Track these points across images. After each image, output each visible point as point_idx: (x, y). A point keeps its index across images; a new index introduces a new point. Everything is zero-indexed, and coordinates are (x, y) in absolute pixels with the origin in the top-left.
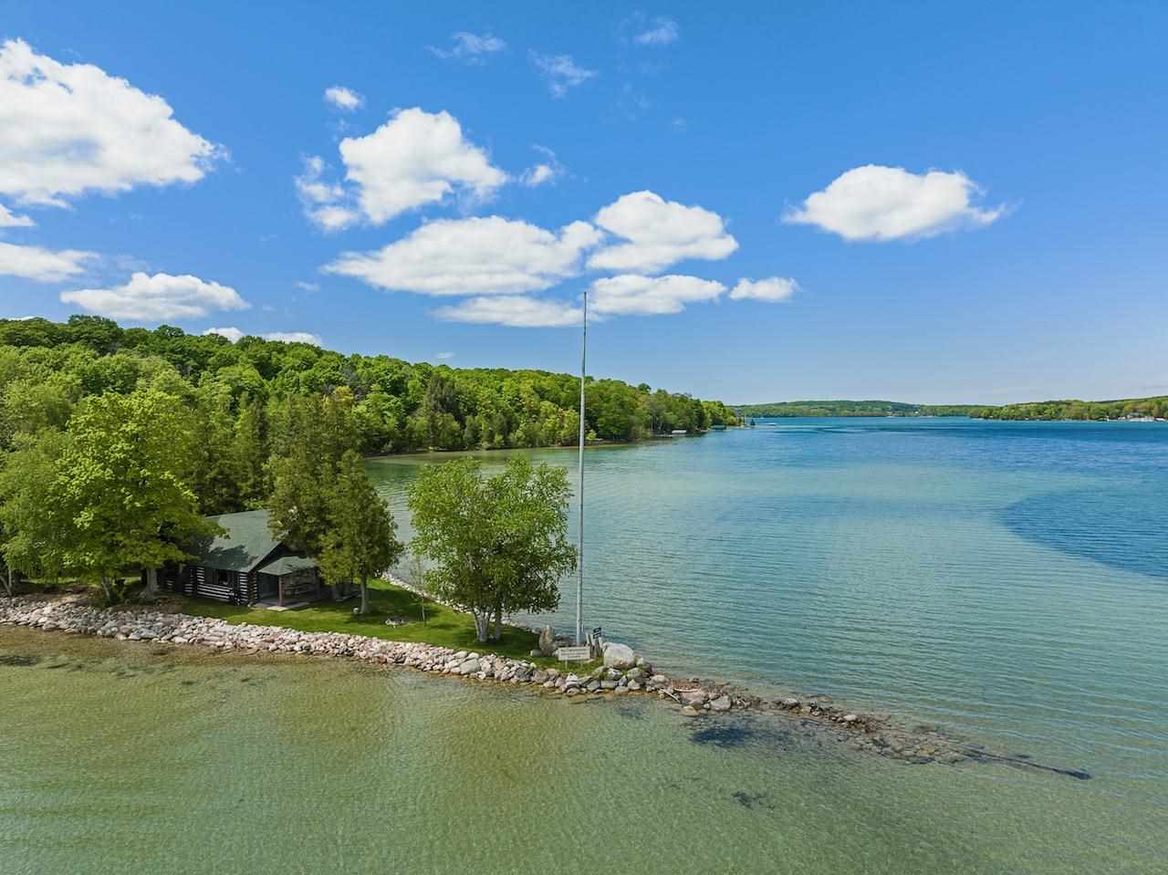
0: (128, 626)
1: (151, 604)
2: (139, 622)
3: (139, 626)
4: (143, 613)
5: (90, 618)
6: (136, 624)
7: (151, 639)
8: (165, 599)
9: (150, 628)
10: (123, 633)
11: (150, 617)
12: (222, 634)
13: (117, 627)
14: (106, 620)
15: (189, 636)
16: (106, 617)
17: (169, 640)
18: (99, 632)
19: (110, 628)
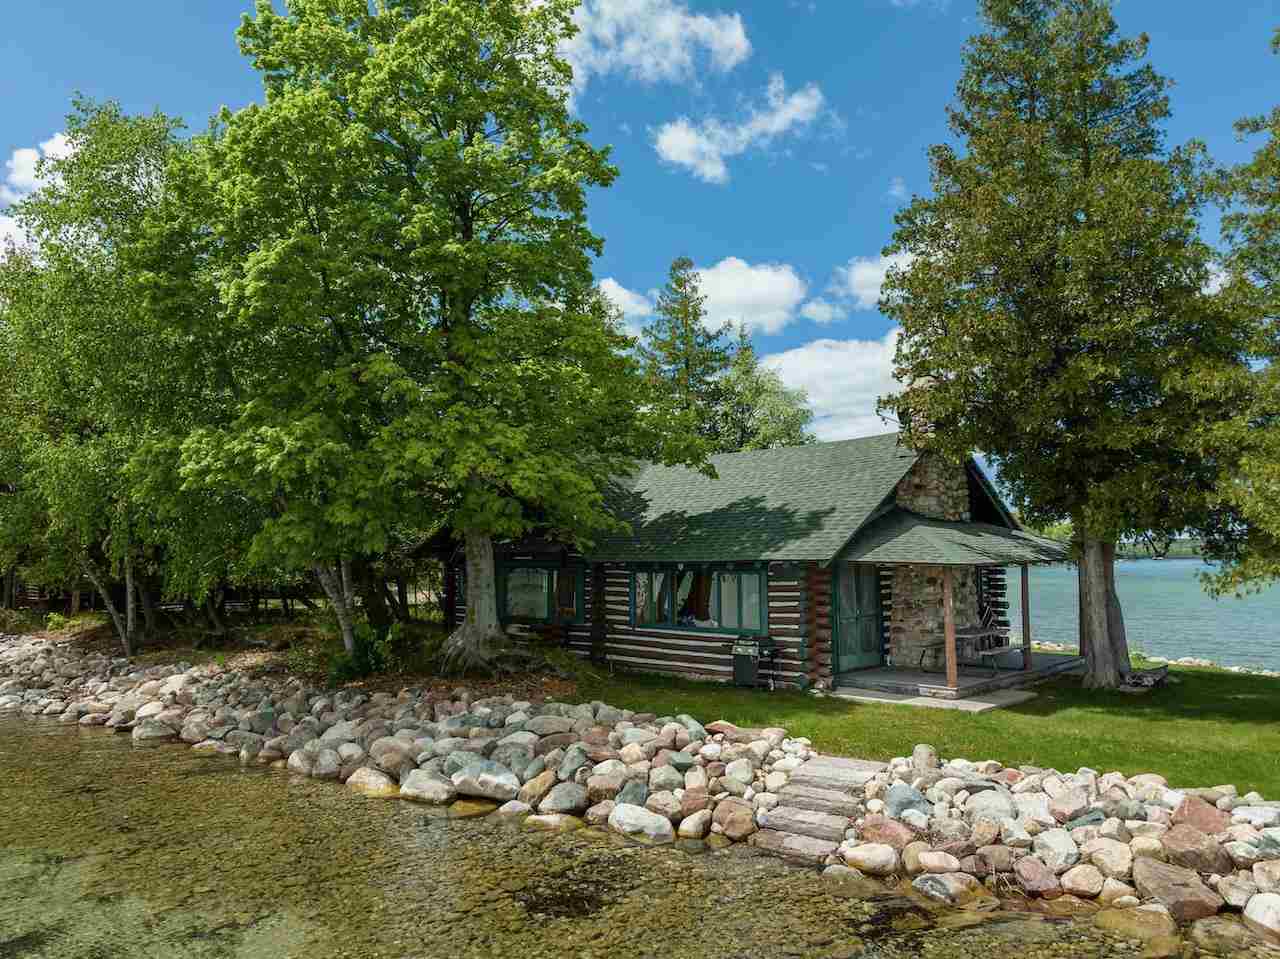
0: (401, 741)
1: (481, 676)
2: (442, 725)
3: (444, 743)
4: (455, 699)
5: (282, 711)
6: (433, 735)
7: (501, 802)
8: (526, 661)
9: (487, 753)
10: (378, 767)
11: (481, 710)
12: (849, 800)
13: (361, 741)
14: (327, 717)
15: (673, 800)
16: (330, 708)
17: (578, 812)
18: (295, 759)
19: (334, 746)
